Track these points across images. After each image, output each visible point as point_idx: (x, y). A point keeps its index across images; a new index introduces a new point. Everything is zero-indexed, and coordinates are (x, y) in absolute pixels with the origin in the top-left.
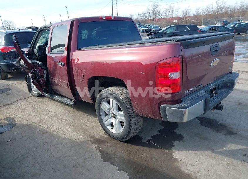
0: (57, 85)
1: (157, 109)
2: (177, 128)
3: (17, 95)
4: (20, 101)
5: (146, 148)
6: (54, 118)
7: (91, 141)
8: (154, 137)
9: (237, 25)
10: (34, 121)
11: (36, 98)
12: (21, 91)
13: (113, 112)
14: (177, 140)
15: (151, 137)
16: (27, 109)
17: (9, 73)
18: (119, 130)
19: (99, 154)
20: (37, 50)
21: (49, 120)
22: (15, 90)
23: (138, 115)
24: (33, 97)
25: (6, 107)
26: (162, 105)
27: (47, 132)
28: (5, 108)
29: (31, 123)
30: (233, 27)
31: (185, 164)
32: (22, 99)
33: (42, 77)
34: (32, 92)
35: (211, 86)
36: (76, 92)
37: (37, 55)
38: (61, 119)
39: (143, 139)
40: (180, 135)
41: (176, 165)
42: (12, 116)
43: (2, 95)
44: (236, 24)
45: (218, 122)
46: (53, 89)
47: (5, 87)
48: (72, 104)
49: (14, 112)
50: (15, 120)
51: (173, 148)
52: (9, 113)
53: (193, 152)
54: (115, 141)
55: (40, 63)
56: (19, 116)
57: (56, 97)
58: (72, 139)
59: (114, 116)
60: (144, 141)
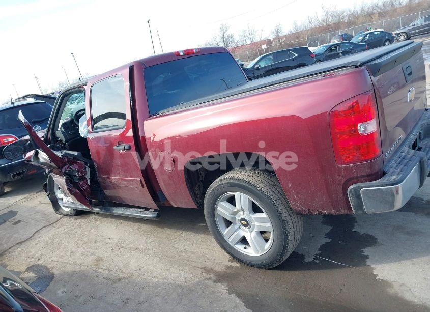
0: (117, 188)
1: (342, 195)
2: (356, 224)
3: (33, 221)
4: (44, 230)
5: (319, 272)
6: (122, 250)
7: (210, 279)
8: (324, 248)
9: (368, 36)
10: (86, 264)
11: (73, 219)
12: (36, 213)
13: (242, 217)
14: (369, 246)
15: (319, 250)
16: (62, 242)
17: (5, 184)
18: (262, 249)
19: (237, 300)
20: (62, 132)
21: (113, 255)
22: (26, 211)
23: (299, 213)
24: (65, 219)
25: (22, 247)
26: (352, 187)
27: (119, 280)
28: (19, 249)
29: (83, 268)
30: (363, 40)
31: (406, 286)
32: (45, 227)
33: (83, 178)
34: (60, 210)
35: (412, 136)
36: (158, 193)
37: (64, 140)
38: (137, 249)
39: (306, 256)
40: (368, 235)
41: (391, 291)
42: (40, 262)
43: (4, 225)
44: (366, 36)
45: (422, 200)
46: (106, 197)
47: (6, 211)
48: (154, 217)
49: (39, 253)
50: (48, 269)
51: (368, 262)
52: (33, 257)
53: (408, 262)
54: (256, 269)
55: (76, 153)
56: (53, 259)
57: (117, 211)
58: (173, 282)
59: (246, 223)
60: (309, 259)
